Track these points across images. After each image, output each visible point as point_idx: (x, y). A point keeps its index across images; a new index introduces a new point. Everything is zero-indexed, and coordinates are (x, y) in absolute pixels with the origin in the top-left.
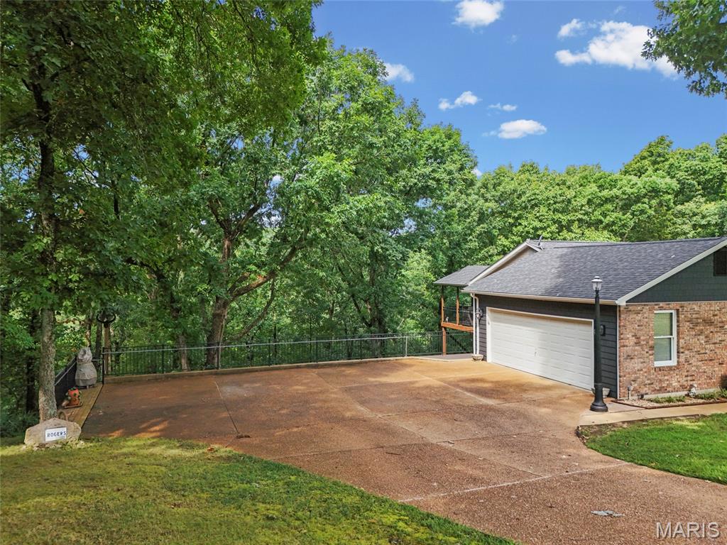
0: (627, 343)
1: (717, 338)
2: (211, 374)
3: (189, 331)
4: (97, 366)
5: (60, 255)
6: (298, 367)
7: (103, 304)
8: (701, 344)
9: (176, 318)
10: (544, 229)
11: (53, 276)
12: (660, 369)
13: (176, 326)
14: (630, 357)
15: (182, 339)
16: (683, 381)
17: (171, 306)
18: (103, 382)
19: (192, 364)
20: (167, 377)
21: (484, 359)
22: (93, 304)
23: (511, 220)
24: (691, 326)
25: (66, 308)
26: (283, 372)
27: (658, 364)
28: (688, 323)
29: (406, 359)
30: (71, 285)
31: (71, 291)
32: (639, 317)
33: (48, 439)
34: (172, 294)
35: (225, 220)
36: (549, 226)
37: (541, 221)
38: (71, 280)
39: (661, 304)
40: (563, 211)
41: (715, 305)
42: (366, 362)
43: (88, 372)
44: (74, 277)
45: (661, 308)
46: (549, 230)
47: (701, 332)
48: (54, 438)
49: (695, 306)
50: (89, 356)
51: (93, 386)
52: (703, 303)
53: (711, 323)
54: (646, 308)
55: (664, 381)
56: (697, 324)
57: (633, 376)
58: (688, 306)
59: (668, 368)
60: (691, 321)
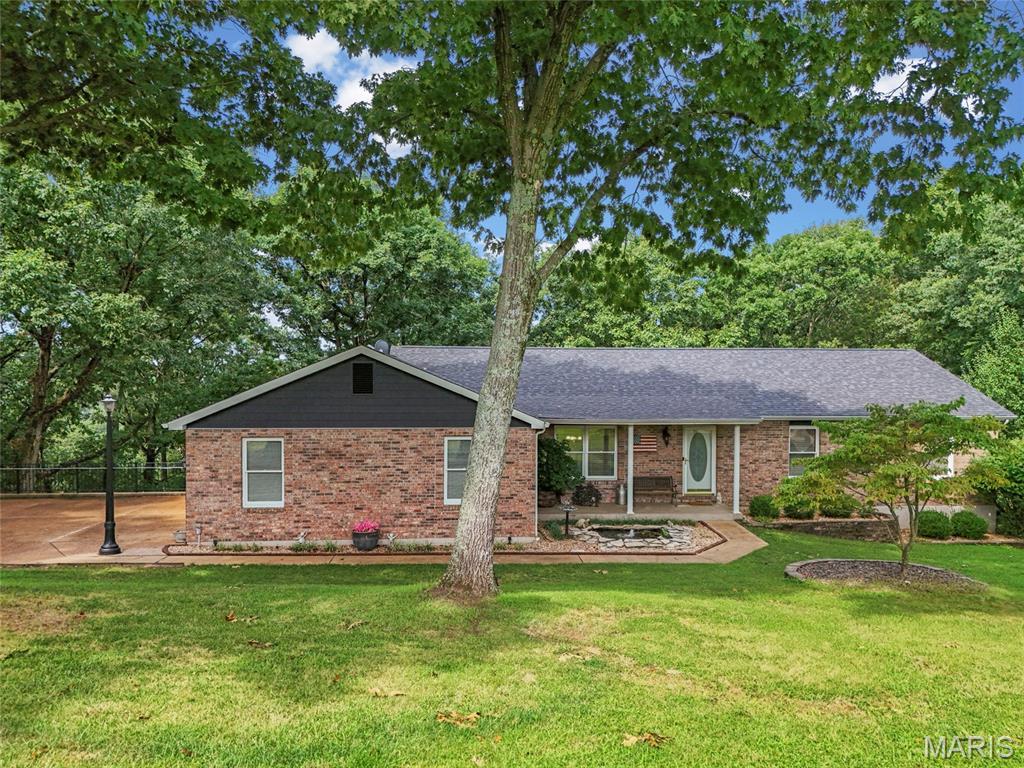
0: (196, 476)
1: (353, 474)
8: (323, 482)
12: (251, 511)
14: (201, 494)
16: (290, 527)
24: (305, 458)
27: (248, 505)
28: (299, 455)
32: (217, 445)
39: (252, 430)
41: (349, 434)
45: (252, 435)
47: (323, 467)
49: (312, 433)
52: (325, 430)
53: (341, 456)
54: (229, 435)
55: (257, 526)
56: (315, 456)
57: (206, 518)
58: (299, 433)
59: (267, 511)
60: (303, 452)
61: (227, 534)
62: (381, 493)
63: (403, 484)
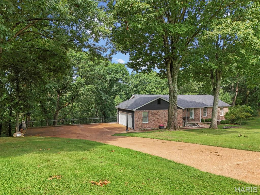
0: (136, 118)
1: (158, 117)
2: (53, 127)
3: (49, 117)
4: (26, 124)
5: (20, 102)
6: (74, 125)
7: (28, 111)
8: (154, 119)
9: (45, 114)
10: (152, 89)
11: (19, 107)
12: (144, 124)
13: (46, 116)
14: (137, 121)
15: (47, 119)
16: (149, 126)
17: (44, 110)
18: (28, 128)
19: (49, 125)
20: (43, 127)
21: (119, 123)
22: (26, 111)
23: (144, 87)
25: (21, 112)
26: (70, 126)
27: (143, 123)
29: (101, 123)
30: (22, 108)
31: (22, 109)
32: (139, 113)
33: (17, 136)
34: (44, 108)
35: (58, 90)
36: (154, 88)
37: (151, 87)
38: (22, 107)
39: (144, 110)
40: (158, 84)
41: (158, 111)
42: (91, 124)
43: (24, 126)
44: (22, 106)
45: (144, 111)
46: (153, 89)
47: (154, 116)
48: (18, 136)
49: (152, 111)
50: (25, 122)
51: (25, 129)
52: (154, 110)
53: (156, 114)
54: (141, 111)
55: (145, 126)
56: (153, 114)
57: (138, 125)
58: (151, 111)
59: (146, 123)
60: (151, 114)
61: (140, 128)
62: (162, 120)
63: (165, 119)
